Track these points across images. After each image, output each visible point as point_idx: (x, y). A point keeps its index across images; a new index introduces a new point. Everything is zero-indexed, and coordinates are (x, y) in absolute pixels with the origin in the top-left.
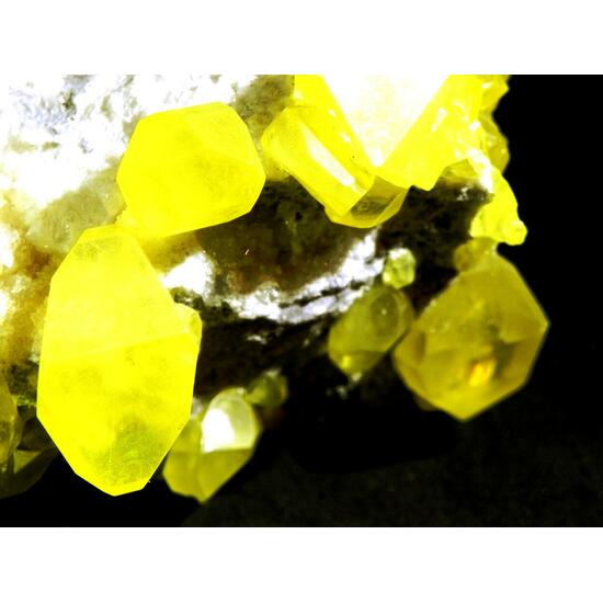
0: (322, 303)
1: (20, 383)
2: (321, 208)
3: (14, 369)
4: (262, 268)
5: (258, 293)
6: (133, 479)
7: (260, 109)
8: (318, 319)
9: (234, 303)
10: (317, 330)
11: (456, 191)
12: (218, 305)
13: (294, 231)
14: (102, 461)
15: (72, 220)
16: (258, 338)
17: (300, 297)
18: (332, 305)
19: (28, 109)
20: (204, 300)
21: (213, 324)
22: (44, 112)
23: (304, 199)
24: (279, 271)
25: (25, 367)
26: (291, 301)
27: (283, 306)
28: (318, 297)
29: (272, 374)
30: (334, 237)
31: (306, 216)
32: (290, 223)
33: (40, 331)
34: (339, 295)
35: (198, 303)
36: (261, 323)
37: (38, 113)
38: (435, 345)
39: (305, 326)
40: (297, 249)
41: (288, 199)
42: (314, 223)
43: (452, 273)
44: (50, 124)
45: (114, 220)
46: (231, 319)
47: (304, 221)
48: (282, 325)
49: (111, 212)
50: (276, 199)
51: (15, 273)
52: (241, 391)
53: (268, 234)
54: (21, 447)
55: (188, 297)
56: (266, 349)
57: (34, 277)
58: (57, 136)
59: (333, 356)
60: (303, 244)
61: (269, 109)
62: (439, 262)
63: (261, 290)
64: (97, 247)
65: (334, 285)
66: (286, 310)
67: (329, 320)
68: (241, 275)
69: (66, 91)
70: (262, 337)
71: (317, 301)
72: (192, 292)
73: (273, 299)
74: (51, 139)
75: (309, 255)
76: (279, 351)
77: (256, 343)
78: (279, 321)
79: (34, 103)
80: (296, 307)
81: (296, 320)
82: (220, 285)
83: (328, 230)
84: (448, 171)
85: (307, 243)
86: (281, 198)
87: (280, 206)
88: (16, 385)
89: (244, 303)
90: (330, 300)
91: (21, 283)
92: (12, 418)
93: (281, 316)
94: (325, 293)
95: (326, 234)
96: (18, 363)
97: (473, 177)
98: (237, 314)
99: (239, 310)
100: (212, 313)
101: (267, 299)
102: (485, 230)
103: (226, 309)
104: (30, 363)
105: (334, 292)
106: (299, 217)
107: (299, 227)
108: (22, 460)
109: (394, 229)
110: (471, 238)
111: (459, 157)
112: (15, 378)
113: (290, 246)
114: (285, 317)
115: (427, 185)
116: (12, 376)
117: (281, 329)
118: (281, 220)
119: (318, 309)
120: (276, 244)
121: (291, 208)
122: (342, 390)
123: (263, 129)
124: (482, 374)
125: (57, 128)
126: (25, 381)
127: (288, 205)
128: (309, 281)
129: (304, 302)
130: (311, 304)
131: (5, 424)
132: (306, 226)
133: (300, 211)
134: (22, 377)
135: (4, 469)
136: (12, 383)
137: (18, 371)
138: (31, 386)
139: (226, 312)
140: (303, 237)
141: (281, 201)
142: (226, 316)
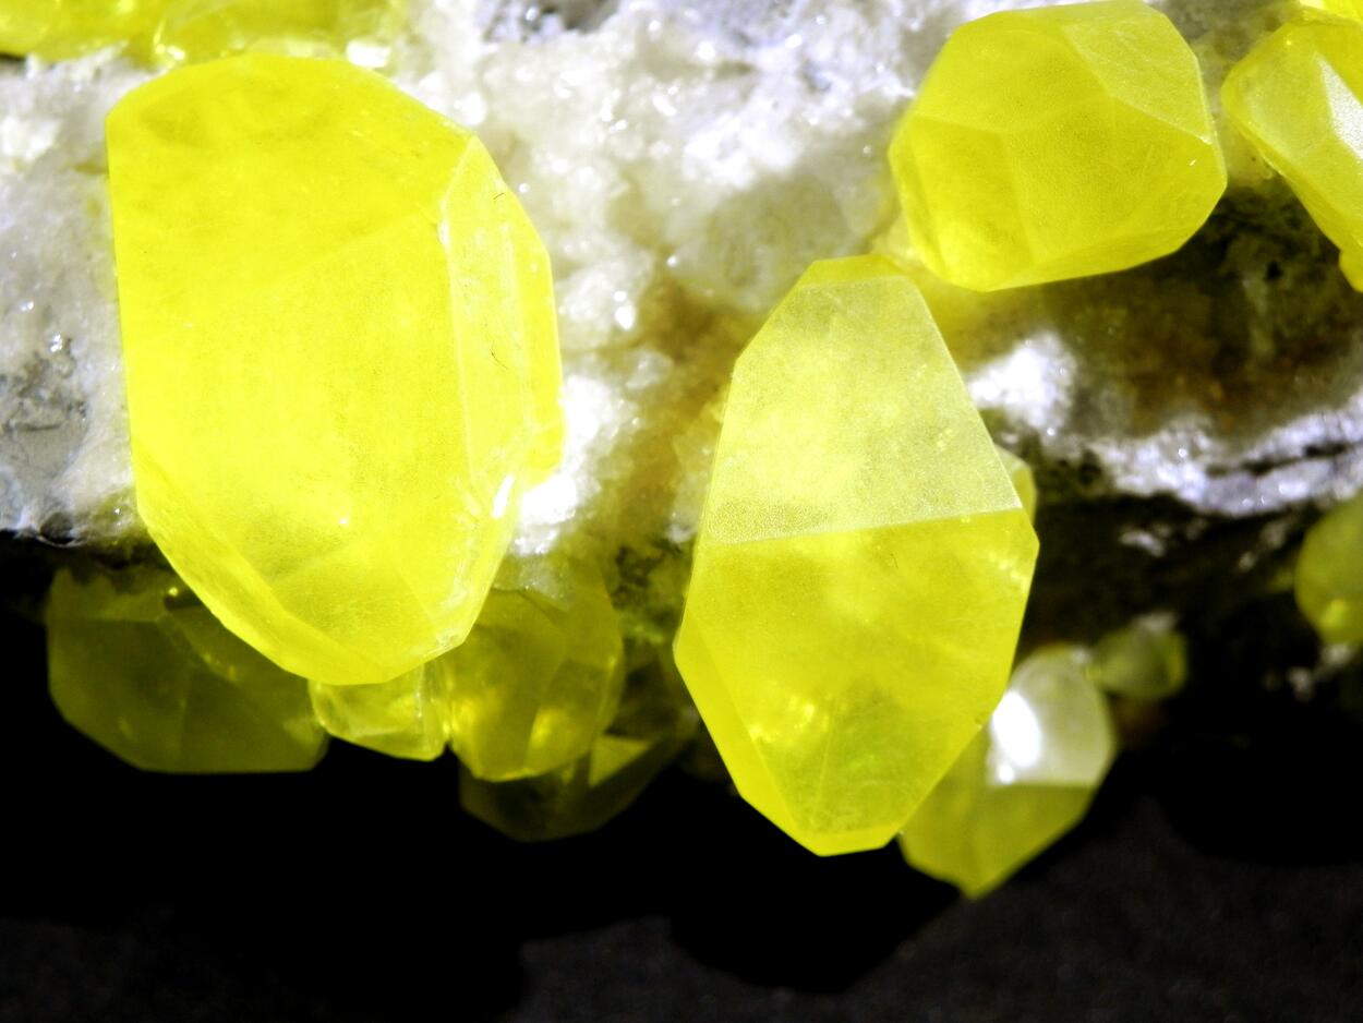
0: (1301, 475)
1: (633, 587)
2: (1330, 252)
3: (623, 555)
4: (1180, 381)
5: (1165, 436)
6: (864, 824)
7: (1222, 23)
8: (1285, 512)
9: (1110, 454)
10: (1275, 535)
12: (1075, 456)
13: (1261, 304)
14: (798, 773)
15: (771, 240)
16: (1145, 540)
17: (1255, 454)
18: (1323, 481)
20: (1045, 442)
21: (1054, 497)
23: (1295, 234)
24: (1216, 391)
25: (649, 552)
26: (1234, 461)
27: (1214, 472)
28: (1295, 460)
29: (1157, 625)
30: (1346, 326)
31: (1291, 272)
32: (1254, 287)
33: (692, 477)
34: (1341, 459)
35: (1029, 448)
36: (1163, 507)
39: (1253, 524)
40: (1262, 345)
41: (1258, 230)
42: (1308, 290)
44: (734, 22)
45: (864, 247)
46: (1097, 490)
47: (1286, 283)
48: (1204, 516)
49: (859, 227)
50: (1230, 226)
51: (636, 344)
52: (1078, 656)
53: (1198, 306)
54: (615, 731)
55: (1010, 430)
56: (1154, 566)
57: (679, 358)
58: (750, 50)
59: (1306, 600)
60: (1277, 336)
61: (1244, 24)
63: (1173, 431)
64: (838, 301)
65: (1335, 435)
66: (1220, 484)
67: (1307, 516)
68: (1133, 395)
70: (1156, 537)
71: (1291, 470)
72: (1022, 422)
73: (1195, 453)
74: (735, 54)
75: (1287, 362)
76: (1182, 575)
77: (1138, 552)
78: (1201, 507)
80: (1242, 478)
81: (1241, 506)
82: (1082, 411)
83: (1335, 309)
85: (1287, 333)
86: (1240, 226)
87: (1236, 248)
88: (622, 589)
89: (1132, 457)
90: (1319, 468)
91: (649, 367)
92: (612, 662)
93: (1206, 495)
94: (1312, 452)
95: (1331, 319)
96: (634, 543)
98: (1111, 479)
99: (1118, 471)
100: (1054, 473)
101: (1183, 453)
103: (1090, 469)
104: (664, 544)
105: (1331, 451)
106: (1274, 273)
107: (1274, 297)
108: (612, 756)
112: (624, 574)
113: (1247, 336)
114: (1214, 501)
116: (615, 569)
117: (1200, 524)
118: (1233, 278)
119: (1290, 487)
120: (1213, 330)
121: (1261, 250)
122: (1301, 680)
123: (1227, 68)
125: (749, 32)
126: (643, 582)
127: (1256, 243)
128: (1282, 422)
129: (1261, 468)
130: (1275, 475)
131: (596, 674)
132: (1289, 294)
133: (1278, 260)
134: (638, 572)
135: (568, 775)
136: (615, 586)
137: (631, 560)
138: (657, 595)
139: (1090, 473)
140: (1279, 319)
141: (1239, 234)
142: (1086, 483)
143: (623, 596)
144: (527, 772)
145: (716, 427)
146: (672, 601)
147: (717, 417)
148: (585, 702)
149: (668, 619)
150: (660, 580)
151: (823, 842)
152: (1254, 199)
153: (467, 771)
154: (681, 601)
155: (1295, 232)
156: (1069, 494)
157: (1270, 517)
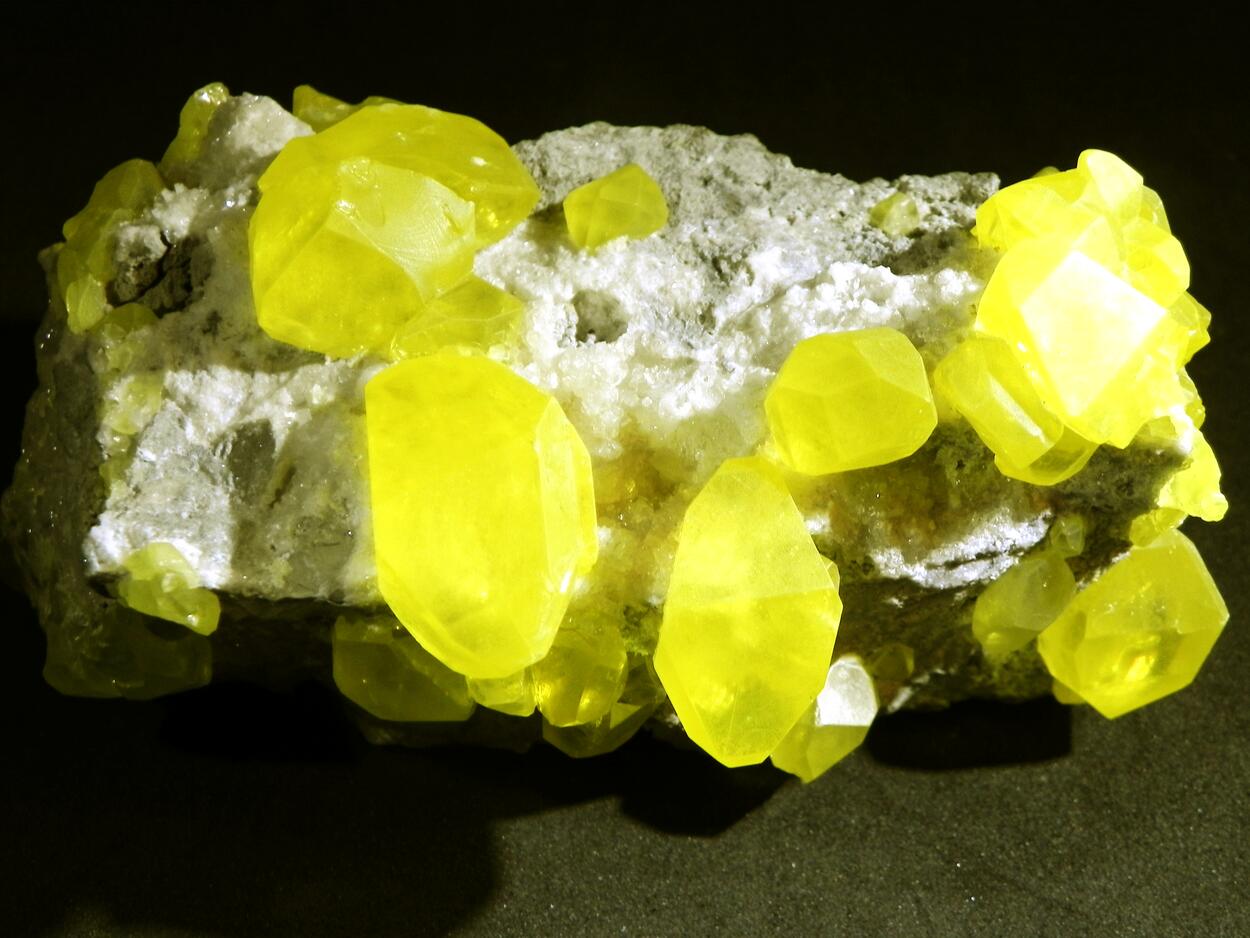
0: (975, 567)
1: (632, 627)
2: (988, 455)
3: (627, 610)
4: (914, 520)
6: (752, 751)
8: (967, 586)
9: (878, 557)
10: (960, 598)
11: (1149, 453)
12: (859, 557)
13: (955, 480)
14: (719, 724)
15: (704, 447)
16: (895, 601)
17: (950, 558)
18: (985, 570)
19: (660, 318)
20: (845, 549)
21: (849, 580)
22: (678, 322)
23: (971, 446)
25: (641, 609)
26: (940, 562)
28: (973, 560)
30: (997, 493)
31: (969, 465)
32: (951, 472)
33: (663, 570)
34: (995, 560)
35: (836, 554)
36: (905, 584)
37: (671, 322)
38: (1094, 628)
39: (950, 592)
40: (955, 502)
41: (952, 444)
42: (978, 473)
43: (1125, 546)
44: (685, 337)
45: (752, 451)
46: (868, 577)
47: (967, 470)
48: (925, 589)
49: (749, 442)
50: (939, 441)
51: (636, 499)
53: (923, 483)
54: (622, 700)
56: (900, 614)
57: (655, 507)
58: (693, 351)
59: (977, 630)
60: (963, 498)
61: (945, 340)
62: (1113, 532)
64: (739, 480)
65: (992, 548)
66: (934, 572)
67: (977, 589)
69: (705, 302)
70: (900, 600)
71: (969, 565)
74: (685, 353)
75: (967, 509)
76: (912, 617)
77: (894, 606)
78: (924, 584)
79: (667, 312)
80: (945, 570)
81: (942, 585)
83: (992, 484)
84: (1145, 429)
85: (967, 495)
86: (943, 442)
87: (941, 453)
88: (626, 628)
89: (888, 558)
90: (984, 564)
91: (641, 512)
92: (622, 665)
93: (926, 579)
94: (980, 557)
96: (633, 604)
97: (1173, 438)
98: (879, 571)
99: (882, 567)
100: (849, 568)
102: (1177, 500)
103: (868, 565)
104: (648, 605)
105: (989, 555)
106: (960, 465)
107: (961, 477)
108: (620, 714)
109: (1069, 489)
110: (1157, 508)
111: (1159, 414)
112: (627, 619)
113: (947, 498)
114: (930, 581)
115: (1122, 442)
116: (623, 617)
117: (924, 593)
118: (940, 467)
119: (970, 574)
120: (929, 495)
121: (954, 454)
123: (936, 362)
124: (1142, 667)
125: (693, 342)
126: (637, 624)
127: (951, 451)
129: (953, 565)
130: (961, 567)
131: (613, 672)
132: (968, 476)
133: (963, 459)
134: (636, 619)
135: (598, 723)
136: (623, 625)
137: (632, 613)
138: (645, 631)
139: (867, 568)
140: (964, 489)
141: (944, 446)
142: (866, 572)
143: (627, 631)
144: (577, 723)
145: (676, 544)
146: (653, 635)
147: (676, 539)
148: (607, 686)
149: (651, 644)
150: (646, 623)
151: (730, 760)
152: (951, 428)
153: (547, 722)
154: (658, 634)
155: (971, 445)
156: (857, 578)
157: (959, 589)
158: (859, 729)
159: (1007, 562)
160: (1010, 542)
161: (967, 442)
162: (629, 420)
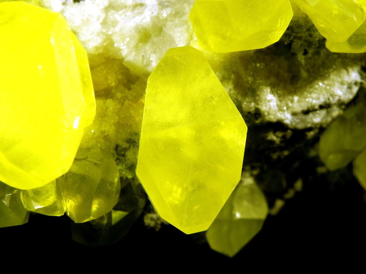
0: (318, 114)
1: (121, 158)
3: (117, 147)
5: (279, 103)
8: (314, 127)
9: (263, 108)
12: (253, 110)
13: (303, 62)
14: (180, 210)
15: (155, 52)
16: (274, 138)
17: (305, 108)
18: (324, 117)
20: (244, 106)
24: (292, 88)
25: (125, 145)
26: (299, 110)
27: (293, 115)
28: (316, 110)
31: (310, 51)
32: (301, 57)
34: (329, 109)
36: (279, 126)
40: (304, 74)
41: (300, 38)
42: (316, 57)
46: (260, 121)
47: (310, 55)
48: (291, 130)
50: (292, 37)
53: (284, 63)
60: (309, 71)
65: (328, 102)
66: (296, 118)
67: (322, 129)
70: (277, 137)
71: (316, 113)
73: (288, 108)
75: (312, 79)
77: (272, 142)
78: (290, 126)
81: (300, 126)
85: (311, 70)
86: (295, 37)
87: (294, 44)
88: (117, 159)
90: (323, 112)
93: (292, 123)
94: (321, 107)
96: (120, 143)
98: (264, 117)
99: (266, 114)
101: (285, 108)
103: (258, 114)
105: (326, 106)
106: (305, 53)
107: (306, 59)
112: (117, 154)
113: (299, 72)
116: (115, 152)
117: (290, 132)
118: (294, 54)
121: (302, 45)
126: (124, 156)
127: (300, 43)
129: (306, 113)
130: (311, 115)
132: (310, 58)
133: (307, 48)
134: (122, 152)
136: (115, 158)
137: (119, 149)
138: (129, 159)
139: (257, 116)
140: (309, 66)
141: (295, 40)
142: (257, 119)
143: (118, 161)
144: (92, 218)
145: (143, 105)
146: (134, 161)
147: (143, 101)
149: (132, 167)
150: (129, 154)
151: (188, 230)
154: (136, 159)
155: (311, 38)
156: (252, 123)
157: (310, 129)
158: (258, 221)
159: (336, 112)
160: (337, 98)
161: (308, 36)
162: (109, 41)
